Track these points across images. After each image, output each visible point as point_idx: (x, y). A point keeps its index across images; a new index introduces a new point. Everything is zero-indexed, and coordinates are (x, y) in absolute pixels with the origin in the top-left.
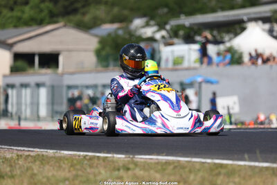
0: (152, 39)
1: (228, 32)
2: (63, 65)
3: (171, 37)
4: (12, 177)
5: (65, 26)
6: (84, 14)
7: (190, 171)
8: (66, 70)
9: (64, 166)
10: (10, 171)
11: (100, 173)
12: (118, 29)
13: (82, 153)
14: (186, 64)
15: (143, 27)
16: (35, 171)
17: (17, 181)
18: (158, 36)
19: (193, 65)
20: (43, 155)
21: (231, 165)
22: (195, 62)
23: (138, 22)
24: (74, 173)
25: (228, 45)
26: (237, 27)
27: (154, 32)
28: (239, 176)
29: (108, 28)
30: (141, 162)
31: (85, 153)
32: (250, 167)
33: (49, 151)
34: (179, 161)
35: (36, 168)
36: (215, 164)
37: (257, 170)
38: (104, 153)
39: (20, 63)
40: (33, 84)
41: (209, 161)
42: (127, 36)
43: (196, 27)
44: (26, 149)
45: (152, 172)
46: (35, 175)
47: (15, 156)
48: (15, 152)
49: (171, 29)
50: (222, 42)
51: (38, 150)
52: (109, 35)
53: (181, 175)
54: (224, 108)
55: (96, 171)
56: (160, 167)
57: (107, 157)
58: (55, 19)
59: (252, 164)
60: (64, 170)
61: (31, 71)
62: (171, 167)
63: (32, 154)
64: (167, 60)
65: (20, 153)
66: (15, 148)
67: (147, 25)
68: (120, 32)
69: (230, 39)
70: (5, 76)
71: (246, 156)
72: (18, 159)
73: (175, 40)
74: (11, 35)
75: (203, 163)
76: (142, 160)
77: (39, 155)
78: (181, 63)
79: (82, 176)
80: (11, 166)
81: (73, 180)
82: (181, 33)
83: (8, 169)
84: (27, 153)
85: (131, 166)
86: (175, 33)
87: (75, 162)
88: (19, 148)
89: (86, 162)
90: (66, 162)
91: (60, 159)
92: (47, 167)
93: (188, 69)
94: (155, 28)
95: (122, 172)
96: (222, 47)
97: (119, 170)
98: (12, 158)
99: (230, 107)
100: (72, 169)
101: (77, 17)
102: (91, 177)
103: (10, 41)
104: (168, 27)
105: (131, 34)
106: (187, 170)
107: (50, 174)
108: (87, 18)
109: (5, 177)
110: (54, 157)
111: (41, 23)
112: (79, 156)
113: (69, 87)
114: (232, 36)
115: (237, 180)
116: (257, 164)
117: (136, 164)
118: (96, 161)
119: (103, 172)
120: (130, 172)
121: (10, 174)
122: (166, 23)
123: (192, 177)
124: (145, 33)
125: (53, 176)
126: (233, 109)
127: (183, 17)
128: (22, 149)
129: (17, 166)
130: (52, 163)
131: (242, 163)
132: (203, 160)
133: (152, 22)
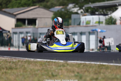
0: (77, 13)
1: (110, 10)
2: (38, 24)
3: (85, 12)
4: (16, 69)
5: (39, 7)
6: (47, 2)
7: (90, 67)
8: (39, 26)
9: (38, 65)
10: (15, 67)
11: (52, 68)
12: (62, 8)
13: (45, 60)
14: (91, 24)
15: (73, 8)
16: (26, 67)
17: (18, 70)
18: (79, 12)
19: (94, 24)
20: (29, 61)
21: (107, 65)
22: (95, 23)
23: (71, 6)
24: (42, 67)
25: (110, 16)
26: (114, 8)
27: (78, 10)
28: (111, 69)
29: (57, 8)
30: (70, 64)
31: (47, 60)
32: (115, 66)
33: (31, 59)
34: (86, 63)
35: (26, 65)
36: (100, 64)
37: (118, 67)
38: (55, 60)
39: (19, 23)
40: (25, 32)
41: (98, 63)
42: (66, 12)
43: (96, 8)
44: (22, 58)
45: (74, 67)
46: (26, 68)
47: (17, 61)
48: (17, 59)
49: (85, 9)
50: (107, 15)
51: (27, 59)
52: (58, 11)
53: (86, 69)
54: (107, 43)
55: (51, 67)
56: (77, 66)
57: (56, 62)
58: (35, 4)
59: (116, 64)
60: (38, 66)
61: (24, 27)
62: (82, 65)
63: (24, 60)
64: (83, 22)
65: (19, 60)
66: (17, 58)
67: (75, 7)
68: (63, 10)
69: (111, 13)
70: (13, 29)
71: (114, 61)
72: (18, 62)
73: (87, 14)
74: (15, 11)
75: (96, 64)
76: (70, 63)
77: (27, 61)
78: (89, 24)
79: (45, 69)
80: (16, 65)
81: (41, 70)
82: (90, 10)
83: (14, 66)
84: (22, 60)
85: (66, 65)
86: (87, 11)
87: (42, 63)
88: (19, 58)
89: (47, 63)
90: (39, 63)
91: (36, 62)
92: (31, 65)
93: (92, 26)
94: (78, 8)
95: (62, 67)
96: (107, 17)
97: (60, 66)
98: (16, 61)
99: (110, 43)
100: (41, 66)
101: (45, 3)
102: (49, 69)
103: (15, 13)
104: (84, 8)
105: (68, 11)
106: (89, 67)
107: (32, 68)
108: (49, 4)
109: (13, 69)
110: (34, 61)
111: (29, 5)
112: (44, 61)
113: (41, 34)
114: (111, 12)
115: (109, 71)
116: (118, 65)
117: (68, 64)
118: (51, 63)
119: (54, 67)
120: (65, 68)
121: (15, 68)
122: (83, 6)
123: (91, 69)
124: (74, 10)
125: (33, 69)
126: (111, 43)
127: (90, 3)
128: (20, 58)
129: (18, 65)
130: (33, 64)
131: (112, 64)
132: (96, 63)
133: (77, 6)
